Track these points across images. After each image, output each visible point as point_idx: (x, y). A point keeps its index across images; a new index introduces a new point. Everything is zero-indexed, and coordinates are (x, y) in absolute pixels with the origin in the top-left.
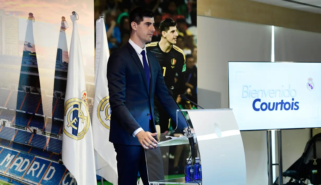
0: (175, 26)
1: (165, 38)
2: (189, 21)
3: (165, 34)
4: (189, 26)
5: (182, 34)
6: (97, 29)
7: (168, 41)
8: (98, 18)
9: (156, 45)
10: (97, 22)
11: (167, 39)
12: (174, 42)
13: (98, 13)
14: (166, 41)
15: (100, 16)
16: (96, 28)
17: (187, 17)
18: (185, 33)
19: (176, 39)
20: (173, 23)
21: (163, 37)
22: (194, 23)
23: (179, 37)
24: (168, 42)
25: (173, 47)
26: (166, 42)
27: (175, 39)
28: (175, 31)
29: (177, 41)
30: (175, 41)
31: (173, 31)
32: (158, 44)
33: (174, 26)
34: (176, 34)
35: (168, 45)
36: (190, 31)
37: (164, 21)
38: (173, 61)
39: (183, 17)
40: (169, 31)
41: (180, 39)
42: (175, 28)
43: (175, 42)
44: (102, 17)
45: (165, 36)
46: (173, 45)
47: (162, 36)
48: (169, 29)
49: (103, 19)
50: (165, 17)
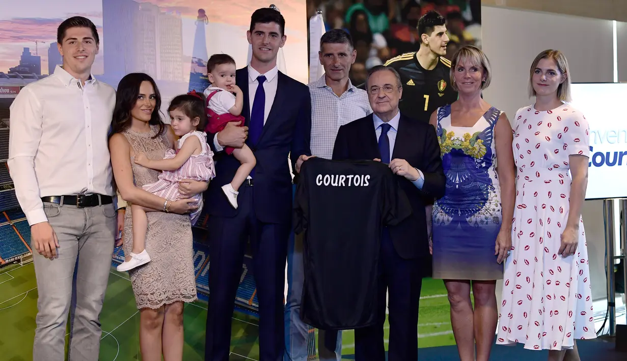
0: (444, 25)
1: (427, 45)
2: (468, 15)
3: (427, 39)
4: (467, 24)
5: (456, 38)
6: (313, 33)
7: (432, 51)
8: (314, 15)
9: (412, 58)
10: (311, 21)
11: (430, 47)
12: (443, 51)
13: (312, 6)
14: (429, 50)
15: (317, 11)
16: (310, 32)
17: (465, 9)
18: (461, 37)
19: (446, 46)
20: (440, 19)
21: (424, 43)
22: (477, 19)
23: (451, 43)
24: (431, 53)
25: (441, 60)
26: (429, 53)
27: (444, 47)
28: (445, 33)
29: (447, 50)
30: (445, 49)
31: (441, 34)
32: (415, 56)
33: (442, 24)
34: (446, 38)
35: (432, 56)
36: (470, 33)
37: (425, 17)
38: (442, 85)
39: (457, 9)
40: (434, 34)
41: (453, 47)
42: (443, 28)
43: (445, 52)
44: (319, 13)
45: (426, 42)
46: (441, 57)
47: (421, 41)
48: (433, 30)
49: (321, 16)
50: (427, 9)
